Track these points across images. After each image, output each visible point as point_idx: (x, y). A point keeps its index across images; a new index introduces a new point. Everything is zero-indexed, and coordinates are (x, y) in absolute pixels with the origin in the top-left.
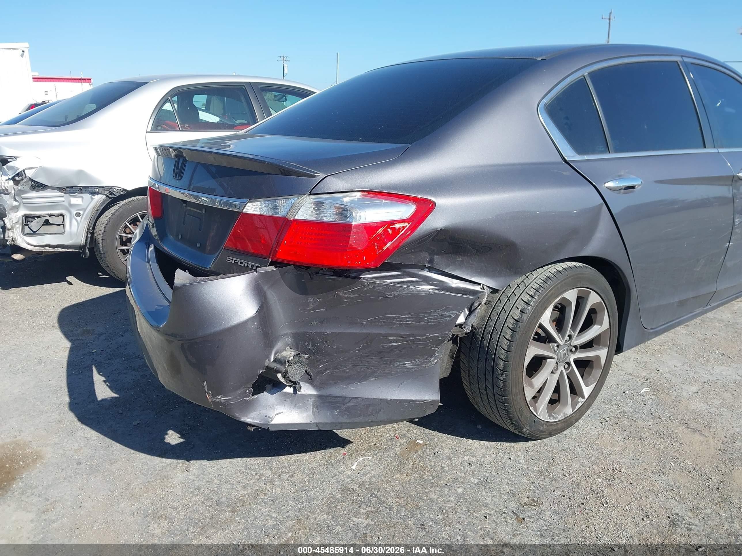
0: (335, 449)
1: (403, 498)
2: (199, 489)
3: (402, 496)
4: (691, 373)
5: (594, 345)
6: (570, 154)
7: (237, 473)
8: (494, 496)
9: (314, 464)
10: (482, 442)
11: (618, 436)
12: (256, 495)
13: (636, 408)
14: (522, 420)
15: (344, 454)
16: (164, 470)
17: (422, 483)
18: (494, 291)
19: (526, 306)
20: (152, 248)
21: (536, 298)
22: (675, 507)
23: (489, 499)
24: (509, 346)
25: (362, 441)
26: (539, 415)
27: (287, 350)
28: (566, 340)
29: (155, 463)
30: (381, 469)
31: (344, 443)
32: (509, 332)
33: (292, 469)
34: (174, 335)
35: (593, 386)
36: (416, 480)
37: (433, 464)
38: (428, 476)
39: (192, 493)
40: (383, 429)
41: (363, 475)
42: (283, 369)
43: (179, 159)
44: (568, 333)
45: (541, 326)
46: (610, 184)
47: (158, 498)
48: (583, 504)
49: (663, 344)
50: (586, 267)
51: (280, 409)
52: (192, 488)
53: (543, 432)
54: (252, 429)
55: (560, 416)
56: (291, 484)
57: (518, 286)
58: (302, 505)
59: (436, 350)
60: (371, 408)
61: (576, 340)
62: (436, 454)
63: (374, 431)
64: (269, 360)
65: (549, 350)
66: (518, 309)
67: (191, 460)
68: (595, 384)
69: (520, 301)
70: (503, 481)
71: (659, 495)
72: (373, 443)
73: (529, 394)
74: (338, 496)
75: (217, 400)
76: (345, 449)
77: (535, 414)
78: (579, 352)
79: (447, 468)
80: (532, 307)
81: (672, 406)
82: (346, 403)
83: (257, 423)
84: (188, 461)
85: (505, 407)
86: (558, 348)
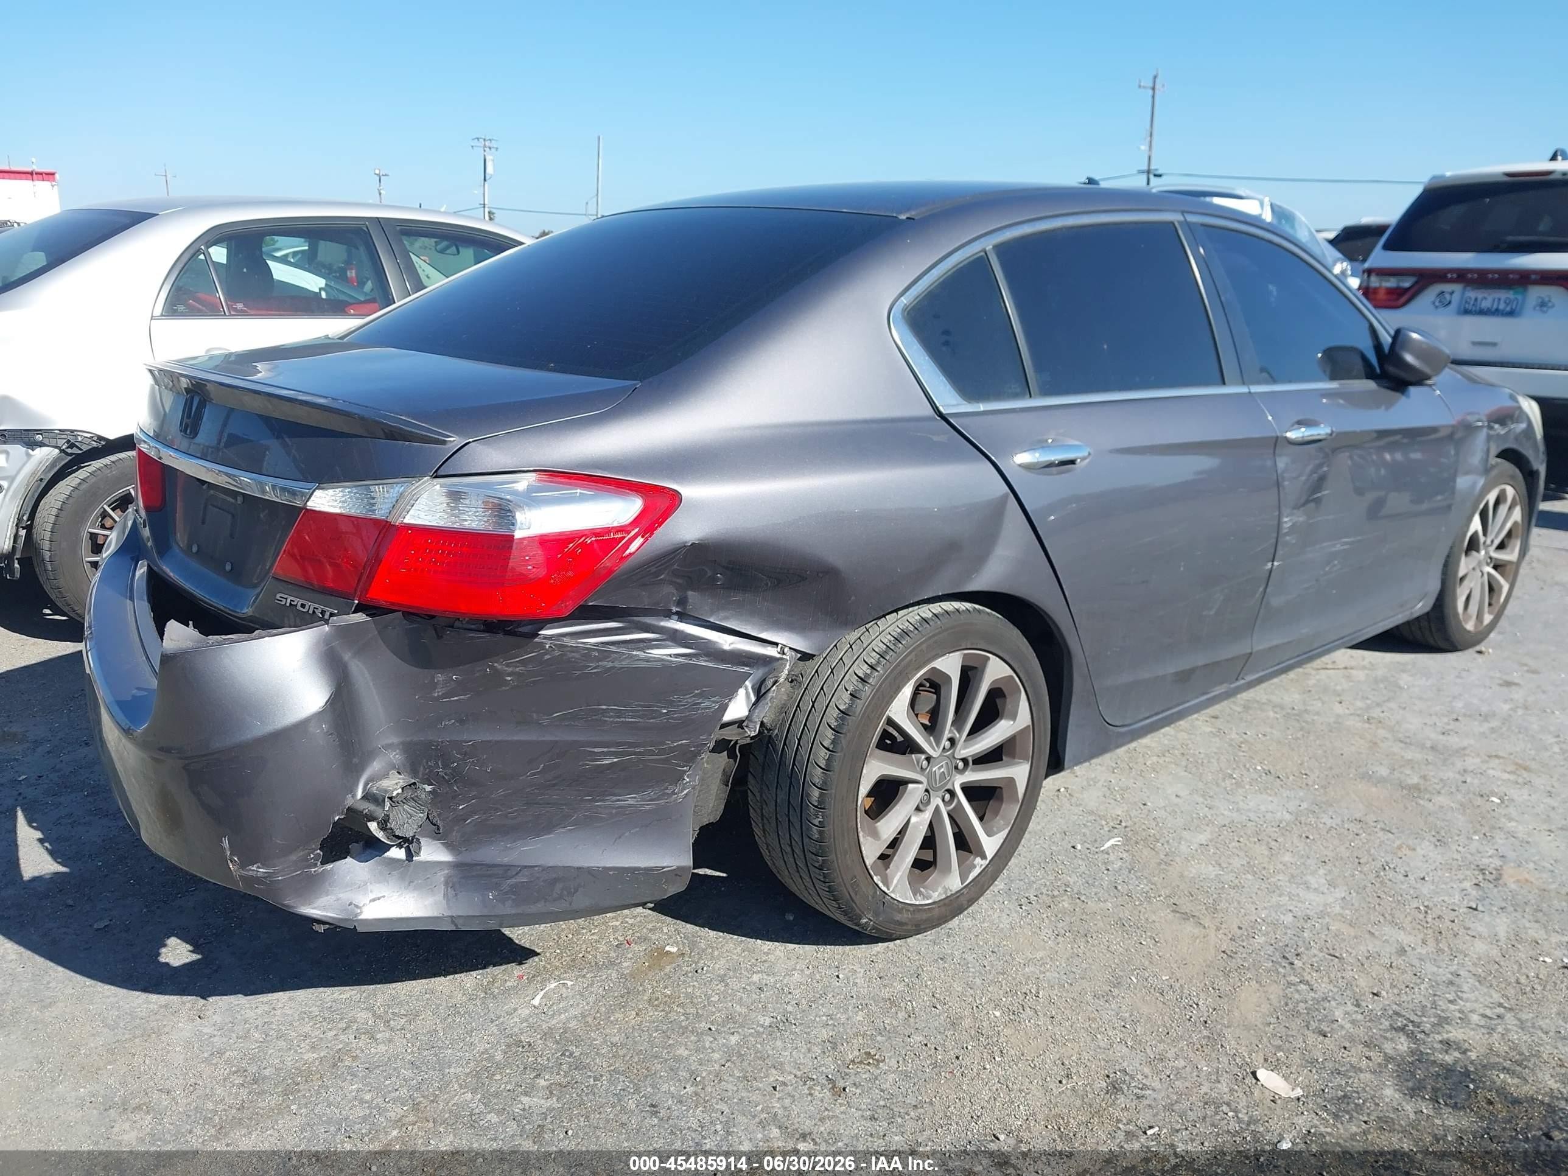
0: (503, 967)
1: (624, 1056)
2: (221, 1053)
3: (621, 1053)
4: (1202, 809)
5: (1004, 758)
6: (950, 401)
7: (303, 1019)
8: (796, 1048)
9: (459, 998)
10: (791, 946)
11: (1046, 931)
12: (336, 1059)
13: (1090, 876)
14: (857, 903)
15: (520, 977)
16: (153, 1018)
17: (665, 1027)
18: (805, 657)
19: (860, 685)
20: (141, 570)
21: (879, 669)
22: (1122, 1057)
23: (786, 1053)
24: (829, 761)
25: (558, 951)
26: (893, 891)
27: (390, 776)
28: (944, 748)
29: (135, 1005)
30: (588, 1004)
31: (521, 954)
32: (830, 734)
33: (414, 1008)
34: (166, 750)
35: (1003, 834)
36: (654, 1022)
37: (690, 990)
38: (678, 1014)
39: (206, 1061)
40: (604, 927)
41: (553, 1016)
42: (380, 813)
43: (192, 398)
44: (947, 735)
45: (890, 722)
46: (1023, 458)
47: (136, 1073)
48: (957, 1058)
49: (1166, 751)
50: (979, 611)
51: (377, 890)
52: (207, 1051)
53: (901, 924)
54: (321, 929)
55: (937, 893)
56: (409, 1036)
57: (851, 647)
58: (426, 1076)
59: (685, 772)
60: (559, 886)
61: (965, 748)
62: (699, 971)
63: (584, 931)
64: (354, 796)
65: (911, 767)
66: (847, 690)
67: (209, 996)
68: (1007, 831)
69: (850, 675)
70: (818, 1019)
71: (1099, 1036)
72: (581, 955)
73: (871, 851)
74: (499, 1057)
75: (251, 873)
76: (526, 966)
77: (884, 888)
78: (973, 770)
79: (715, 998)
80: (872, 688)
81: (1156, 872)
82: (511, 878)
83: (330, 917)
84: (204, 998)
85: (825, 877)
86: (929, 763)
